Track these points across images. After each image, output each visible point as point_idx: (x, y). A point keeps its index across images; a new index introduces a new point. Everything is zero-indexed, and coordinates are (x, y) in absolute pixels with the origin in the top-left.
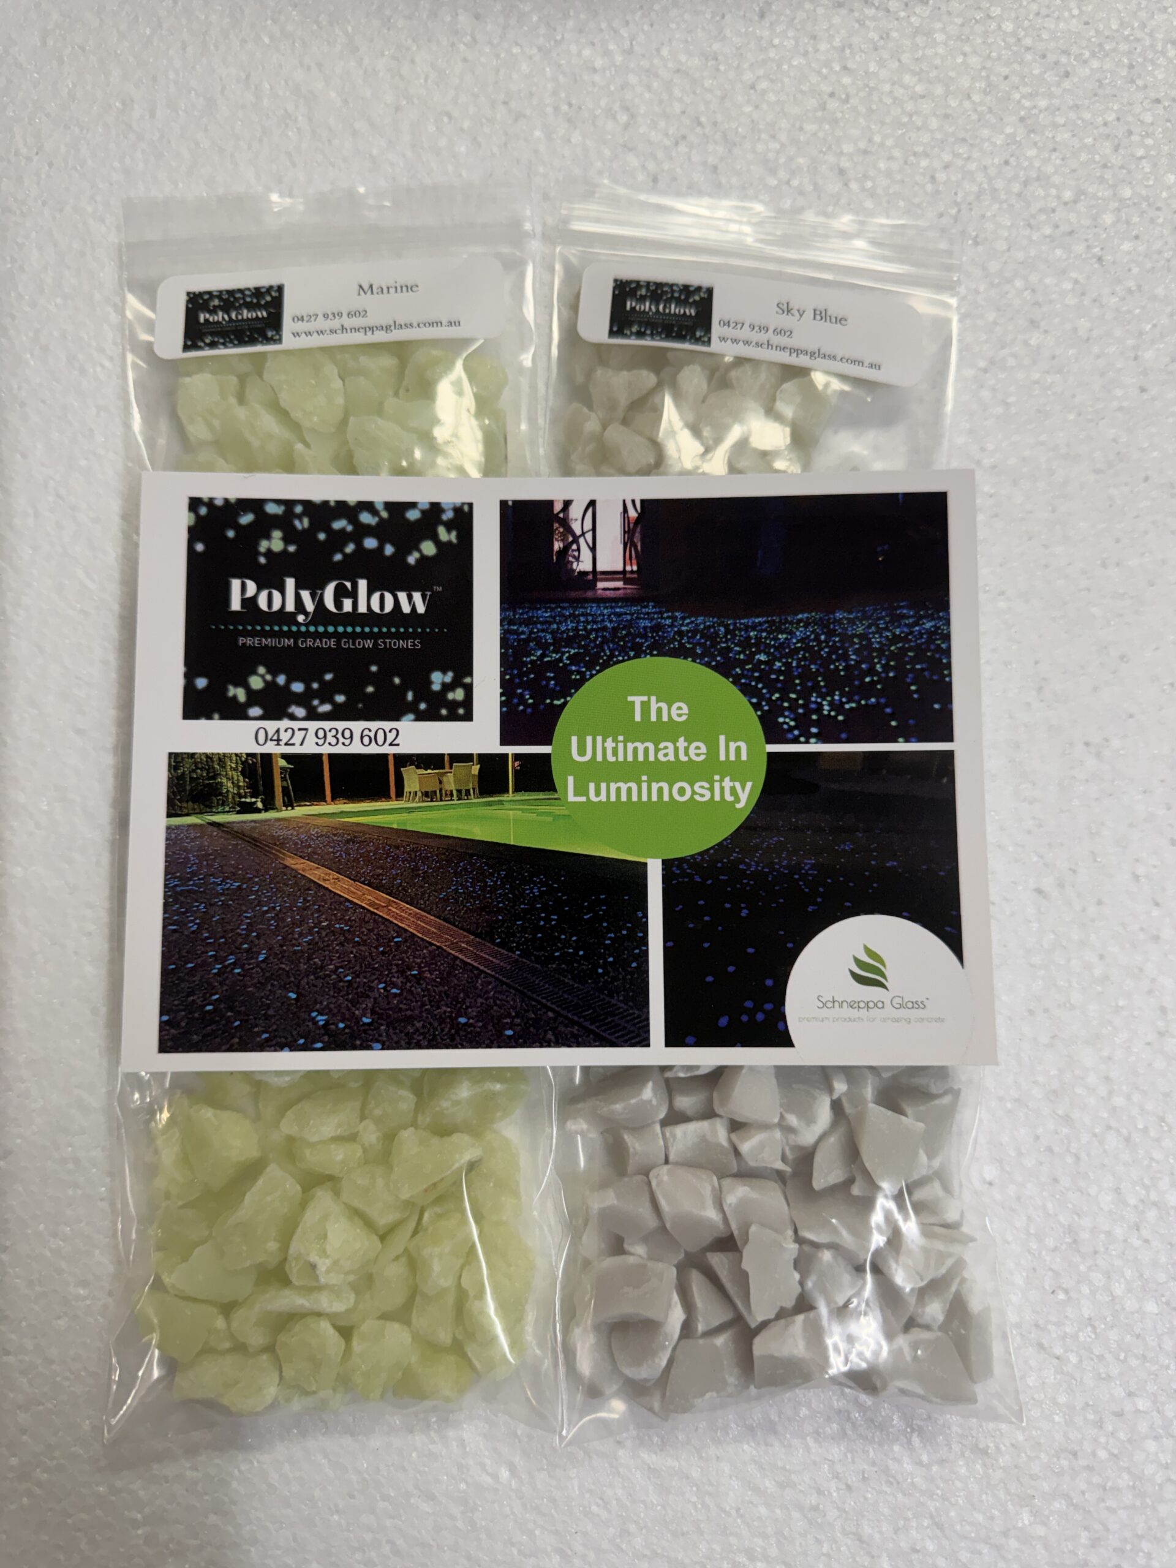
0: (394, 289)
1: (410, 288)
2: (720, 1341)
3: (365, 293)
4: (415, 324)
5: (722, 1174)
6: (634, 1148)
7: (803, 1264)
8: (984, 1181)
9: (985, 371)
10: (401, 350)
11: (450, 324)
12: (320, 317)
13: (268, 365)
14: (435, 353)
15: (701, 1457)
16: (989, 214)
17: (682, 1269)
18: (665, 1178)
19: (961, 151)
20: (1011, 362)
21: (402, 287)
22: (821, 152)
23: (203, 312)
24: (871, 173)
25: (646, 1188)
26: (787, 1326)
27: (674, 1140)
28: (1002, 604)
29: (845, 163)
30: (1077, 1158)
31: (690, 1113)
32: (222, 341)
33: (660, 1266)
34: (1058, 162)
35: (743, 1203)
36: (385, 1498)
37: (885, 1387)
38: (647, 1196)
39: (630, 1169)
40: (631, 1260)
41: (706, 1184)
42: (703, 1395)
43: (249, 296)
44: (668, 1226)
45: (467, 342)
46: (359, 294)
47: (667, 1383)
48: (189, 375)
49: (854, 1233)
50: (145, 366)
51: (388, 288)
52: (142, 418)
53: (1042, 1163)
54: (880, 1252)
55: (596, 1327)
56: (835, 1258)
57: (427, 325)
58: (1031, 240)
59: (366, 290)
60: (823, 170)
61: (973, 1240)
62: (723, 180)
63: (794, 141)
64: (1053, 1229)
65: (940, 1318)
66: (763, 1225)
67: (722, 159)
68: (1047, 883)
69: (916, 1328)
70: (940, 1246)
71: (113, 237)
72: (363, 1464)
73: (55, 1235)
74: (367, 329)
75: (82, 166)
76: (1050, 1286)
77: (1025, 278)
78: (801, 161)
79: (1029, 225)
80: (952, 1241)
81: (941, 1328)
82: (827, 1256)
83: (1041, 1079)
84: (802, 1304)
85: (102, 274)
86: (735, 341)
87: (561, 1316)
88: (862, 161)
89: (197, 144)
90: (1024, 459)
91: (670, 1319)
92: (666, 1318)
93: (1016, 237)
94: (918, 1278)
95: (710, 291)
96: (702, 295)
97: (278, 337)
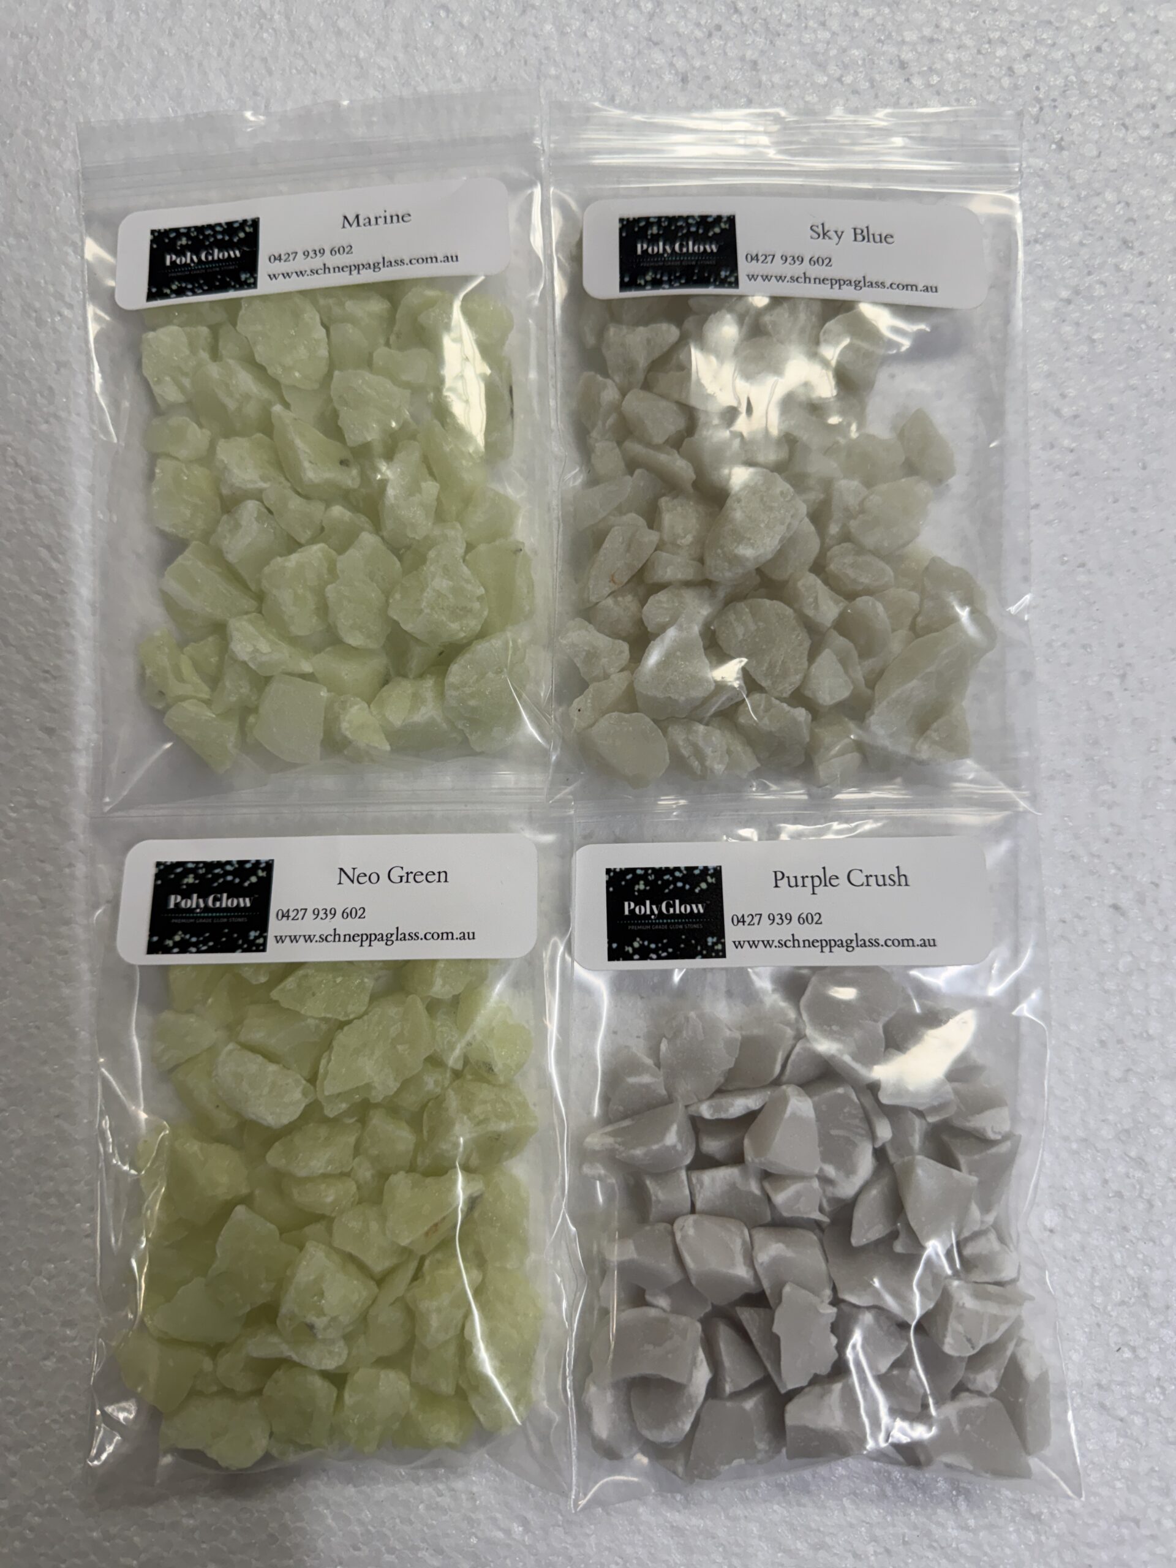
0: (383, 219)
1: (401, 218)
2: (749, 1404)
3: (351, 225)
4: (407, 261)
5: (753, 1223)
6: (656, 1196)
7: (841, 1329)
8: (1045, 1228)
9: (1069, 302)
10: (391, 291)
11: (447, 259)
12: (300, 255)
13: (242, 312)
14: (431, 293)
15: (727, 1517)
16: (1076, 112)
17: (707, 1323)
18: (691, 1232)
19: (1045, 36)
20: (1099, 291)
21: (392, 217)
22: (879, 41)
23: (170, 254)
24: (938, 66)
25: (669, 1238)
26: (822, 1396)
27: (701, 1187)
28: (1082, 578)
29: (907, 55)
30: (1150, 1205)
31: (718, 1156)
32: (190, 286)
33: (684, 1319)
34: (1160, 46)
35: (776, 1261)
36: (391, 1551)
37: (929, 1462)
38: (671, 1248)
39: (652, 1218)
40: (652, 1312)
41: (735, 1237)
42: (729, 1462)
43: (222, 233)
44: (694, 1282)
45: (466, 279)
46: (344, 227)
47: (690, 1448)
48: (154, 329)
49: (897, 1295)
50: (107, 318)
51: (376, 218)
52: (103, 378)
53: (1110, 1210)
54: (927, 1317)
55: (615, 1386)
56: (877, 1319)
57: (420, 261)
58: (1126, 143)
59: (351, 222)
60: (881, 63)
61: (1031, 1298)
62: (764, 78)
63: (848, 29)
64: (1120, 1281)
65: (994, 1386)
66: (798, 1284)
67: (762, 52)
68: (1125, 899)
69: (966, 1394)
70: (993, 1308)
71: (71, 165)
72: (366, 1515)
73: (39, 1273)
74: (353, 268)
75: (32, 82)
76: (1116, 1343)
77: (1118, 190)
78: (855, 52)
79: (1124, 125)
80: (1006, 1301)
81: (994, 1395)
82: (868, 1318)
83: (1111, 1117)
84: (840, 1369)
85: (58, 208)
86: (767, 278)
87: (574, 1372)
88: (928, 51)
89: (161, 52)
90: (1111, 407)
91: (694, 1380)
92: (690, 1379)
93: (1108, 140)
94: (969, 1346)
95: (731, 220)
96: (723, 225)
97: (252, 280)
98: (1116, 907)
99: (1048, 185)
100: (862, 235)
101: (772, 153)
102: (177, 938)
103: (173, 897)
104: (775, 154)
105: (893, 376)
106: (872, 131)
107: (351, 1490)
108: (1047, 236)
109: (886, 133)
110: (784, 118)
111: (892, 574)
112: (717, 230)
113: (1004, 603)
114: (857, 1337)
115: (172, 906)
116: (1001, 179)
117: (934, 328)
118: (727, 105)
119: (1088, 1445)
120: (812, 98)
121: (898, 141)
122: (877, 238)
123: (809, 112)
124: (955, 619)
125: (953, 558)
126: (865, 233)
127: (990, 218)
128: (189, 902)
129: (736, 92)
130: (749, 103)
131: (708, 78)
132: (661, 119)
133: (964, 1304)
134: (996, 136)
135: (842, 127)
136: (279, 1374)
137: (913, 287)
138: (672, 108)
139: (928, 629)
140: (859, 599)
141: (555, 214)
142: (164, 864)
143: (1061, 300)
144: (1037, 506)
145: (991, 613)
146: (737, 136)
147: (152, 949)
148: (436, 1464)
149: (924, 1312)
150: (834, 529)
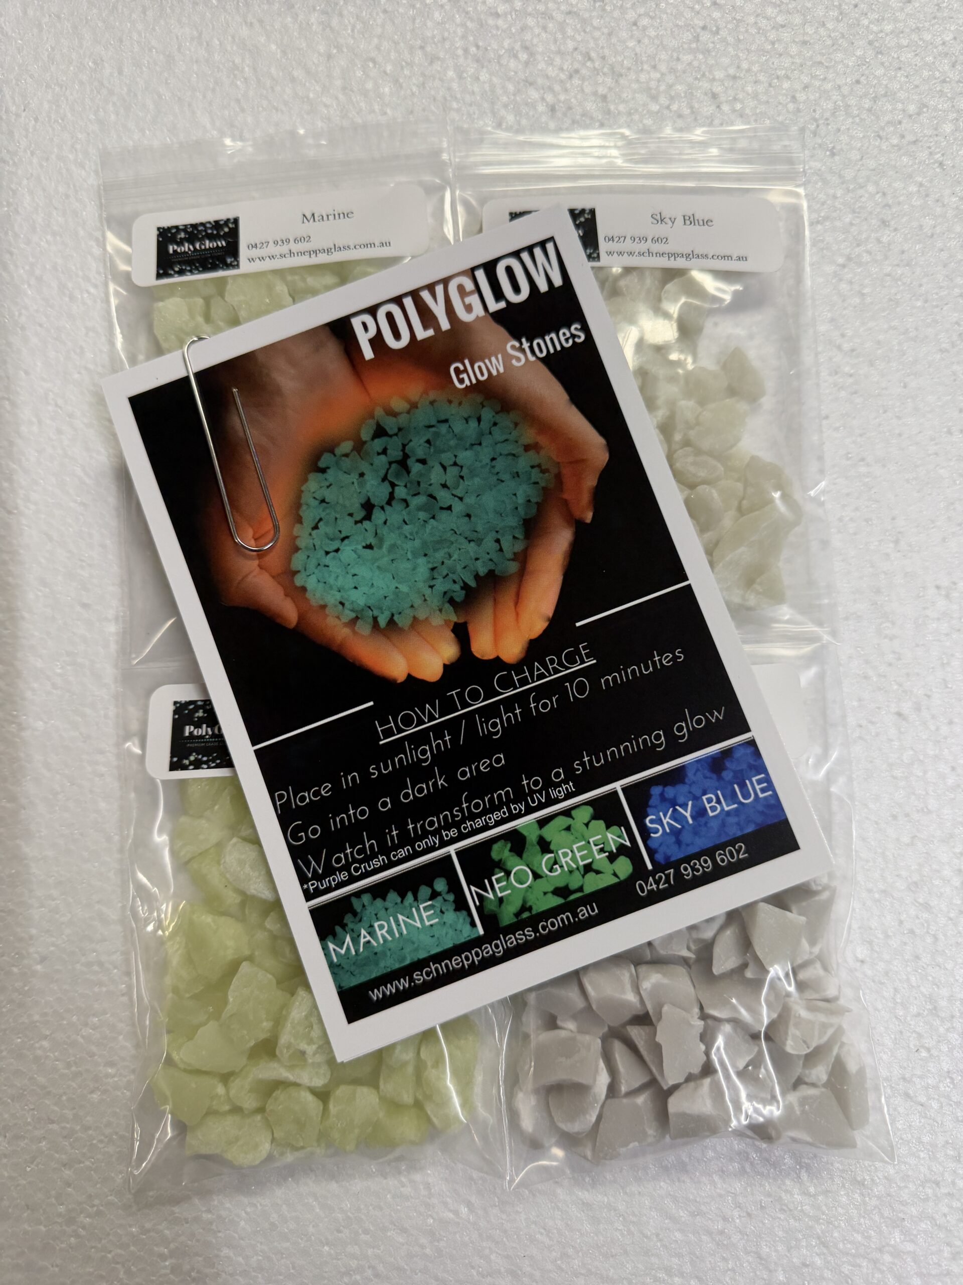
0: (333, 216)
1: (346, 215)
2: (641, 1100)
3: (308, 221)
4: (352, 247)
5: (638, 962)
7: (707, 1038)
8: (857, 960)
9: (844, 266)
10: (341, 270)
11: (382, 244)
12: (271, 243)
13: (229, 287)
14: (370, 270)
15: (625, 1193)
16: (843, 128)
17: (605, 1040)
19: (818, 73)
20: (866, 258)
21: (339, 214)
22: (696, 79)
23: (172, 244)
24: (741, 96)
26: (696, 1088)
28: (863, 469)
29: (718, 89)
30: (936, 939)
32: (188, 268)
33: (587, 1038)
34: (903, 79)
35: (656, 987)
36: (366, 1232)
37: (779, 1137)
40: (562, 1034)
41: (626, 974)
42: (626, 1145)
43: (211, 228)
44: (594, 1007)
45: (397, 258)
46: (303, 222)
47: (596, 1135)
48: (162, 299)
49: (749, 1009)
50: (125, 293)
51: (328, 216)
52: (124, 337)
53: (905, 944)
54: (772, 1025)
55: (536, 1091)
56: (735, 1029)
57: (362, 246)
58: (880, 150)
59: (309, 219)
60: (698, 95)
61: (849, 1011)
62: (612, 107)
63: (672, 70)
64: (916, 998)
65: (824, 1077)
66: (674, 1005)
67: (610, 89)
68: (906, 707)
69: (804, 1086)
70: (822, 1018)
71: (92, 181)
72: (347, 1205)
73: (86, 1025)
74: (312, 253)
75: (63, 120)
76: (915, 1046)
77: (877, 183)
78: (679, 87)
79: (879, 136)
80: (832, 1013)
81: (825, 1085)
82: (727, 1028)
83: (904, 873)
84: (708, 1070)
85: (84, 213)
86: (620, 253)
87: (505, 1082)
88: (732, 86)
89: (160, 96)
90: (879, 342)
91: (597, 1083)
92: (595, 1080)
93: (868, 148)
94: (805, 1046)
95: (593, 212)
96: (586, 216)
97: (236, 263)
98: (899, 714)
99: (825, 182)
100: (690, 220)
101: (619, 162)
102: (192, 758)
103: (187, 728)
104: (623, 162)
105: (716, 324)
106: (693, 143)
107: (334, 1186)
108: (826, 218)
109: (704, 145)
110: (628, 136)
111: (722, 469)
112: (582, 219)
113: (806, 489)
114: (720, 1041)
115: (187, 734)
116: (789, 177)
117: (746, 288)
118: (586, 127)
119: (898, 1125)
120: (648, 122)
121: (714, 151)
122: (701, 223)
123: (646, 131)
124: (771, 501)
125: (766, 456)
126: (692, 219)
127: (784, 206)
128: (200, 730)
129: (592, 118)
130: (602, 125)
131: (570, 108)
132: (537, 138)
133: (799, 1015)
134: (785, 146)
135: (671, 142)
136: (277, 1093)
137: (729, 257)
138: (545, 130)
139: (751, 510)
140: (698, 488)
141: (460, 209)
142: (180, 703)
143: (839, 265)
144: (827, 417)
145: (797, 496)
146: (593, 150)
147: (173, 767)
148: (400, 1159)
149: (770, 1020)
150: (678, 437)
